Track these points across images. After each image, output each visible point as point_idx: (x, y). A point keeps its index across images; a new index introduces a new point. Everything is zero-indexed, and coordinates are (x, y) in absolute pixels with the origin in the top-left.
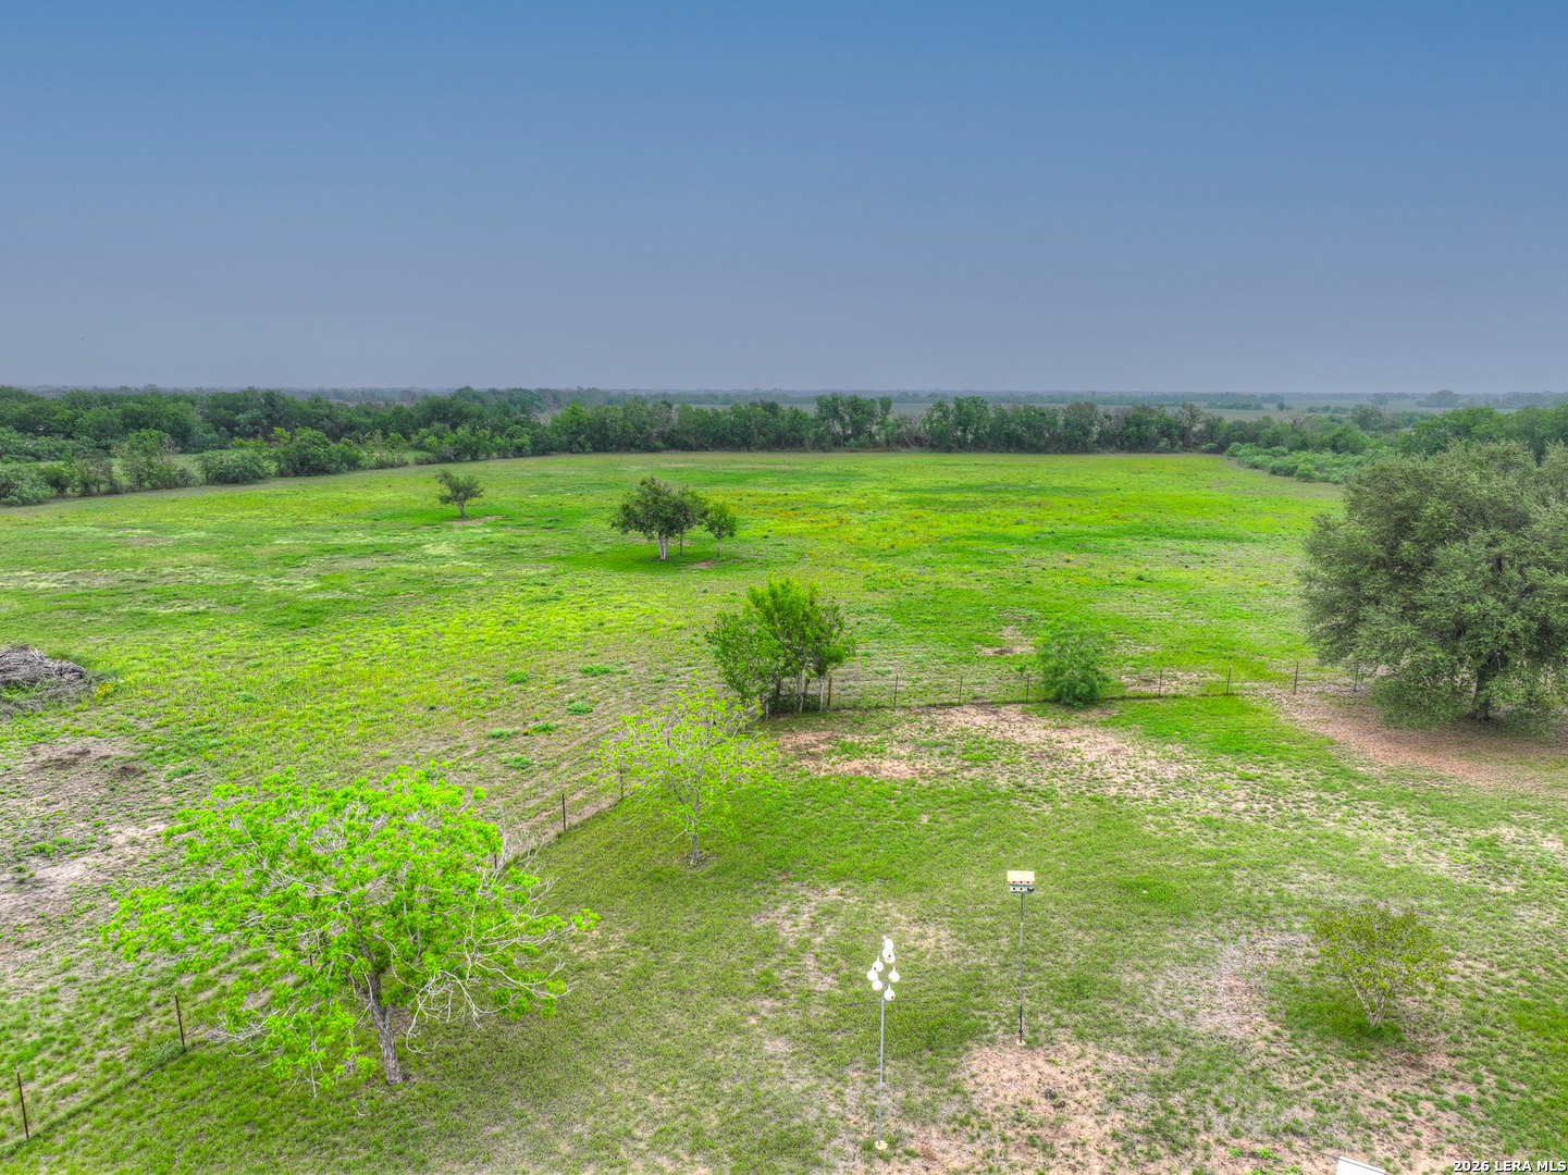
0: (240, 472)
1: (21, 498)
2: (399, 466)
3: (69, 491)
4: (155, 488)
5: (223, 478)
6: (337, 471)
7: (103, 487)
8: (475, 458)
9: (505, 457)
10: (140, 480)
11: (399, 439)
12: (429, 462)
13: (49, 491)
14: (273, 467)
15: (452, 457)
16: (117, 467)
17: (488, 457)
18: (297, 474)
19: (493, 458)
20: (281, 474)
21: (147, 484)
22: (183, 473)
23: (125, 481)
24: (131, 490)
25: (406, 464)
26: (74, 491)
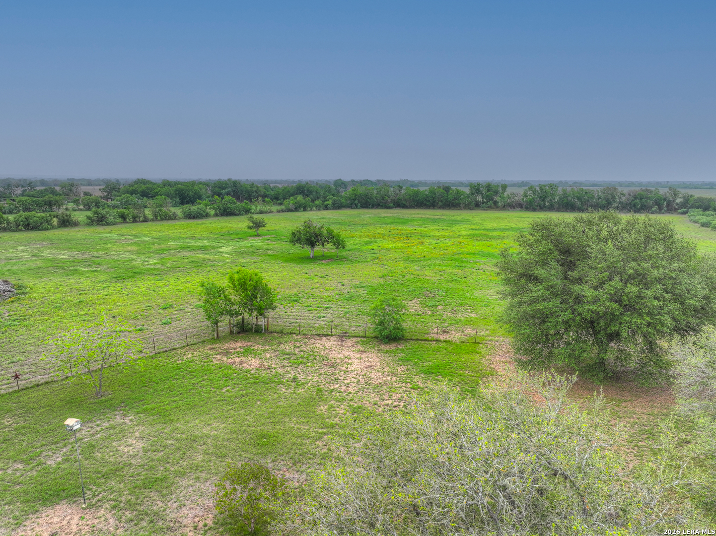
0: (195, 214)
1: (106, 223)
2: (269, 213)
3: (128, 220)
4: (162, 220)
5: (190, 216)
6: (240, 214)
7: (141, 219)
8: (305, 210)
9: (319, 210)
10: (156, 217)
11: (269, 201)
12: (283, 211)
13: (120, 220)
14: (213, 212)
15: (294, 209)
16: (147, 212)
17: (311, 209)
18: (222, 215)
19: (314, 210)
20: (216, 215)
21: (159, 218)
22: (174, 214)
23: (150, 217)
24: (152, 220)
25: (273, 212)
26: (129, 220)
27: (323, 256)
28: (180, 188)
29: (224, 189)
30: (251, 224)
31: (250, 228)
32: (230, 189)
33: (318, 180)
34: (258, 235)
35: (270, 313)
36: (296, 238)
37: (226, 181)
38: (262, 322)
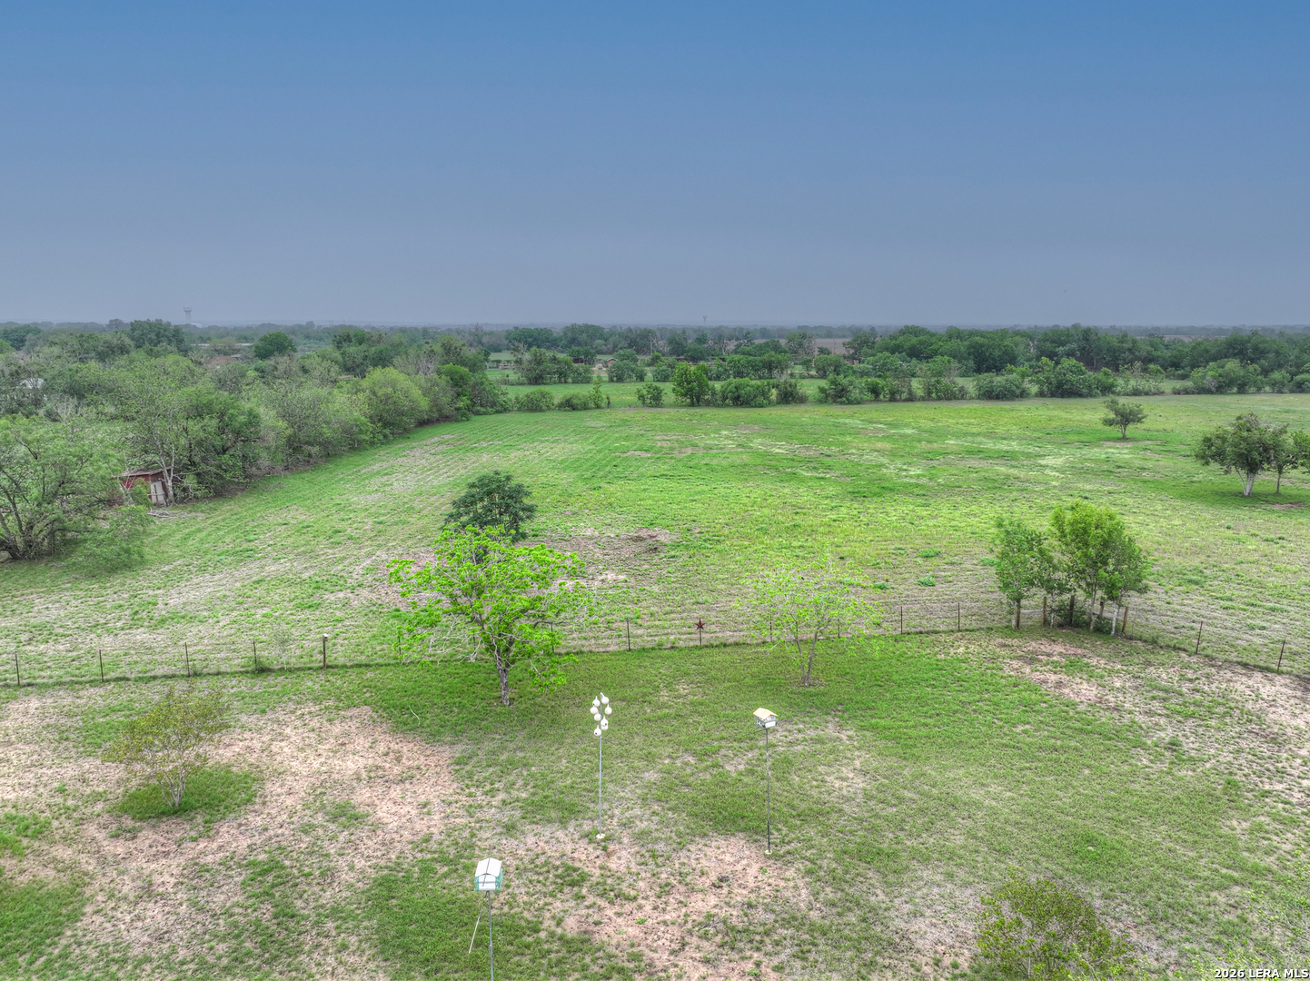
0: (1000, 391)
1: (848, 399)
2: (1155, 394)
3: (881, 397)
4: (939, 399)
5: (990, 395)
6: (1090, 395)
7: (904, 396)
8: (1242, 389)
9: (1280, 392)
10: (929, 393)
11: (1158, 371)
12: (1186, 392)
13: (869, 396)
14: (1034, 389)
15: (1214, 389)
16: (917, 385)
17: (1259, 390)
18: (1053, 395)
19: (1265, 392)
20: (1041, 394)
21: (934, 395)
22: (962, 389)
23: (920, 393)
24: (923, 399)
25: (1163, 393)
26: (884, 397)
27: (1278, 494)
28: (977, 343)
29: (1063, 344)
30: (1112, 416)
31: (1109, 423)
32: (1074, 346)
33: (1285, 327)
34: (1124, 439)
35: (1133, 599)
36: (1212, 451)
37: (1068, 329)
38: (1112, 613)
